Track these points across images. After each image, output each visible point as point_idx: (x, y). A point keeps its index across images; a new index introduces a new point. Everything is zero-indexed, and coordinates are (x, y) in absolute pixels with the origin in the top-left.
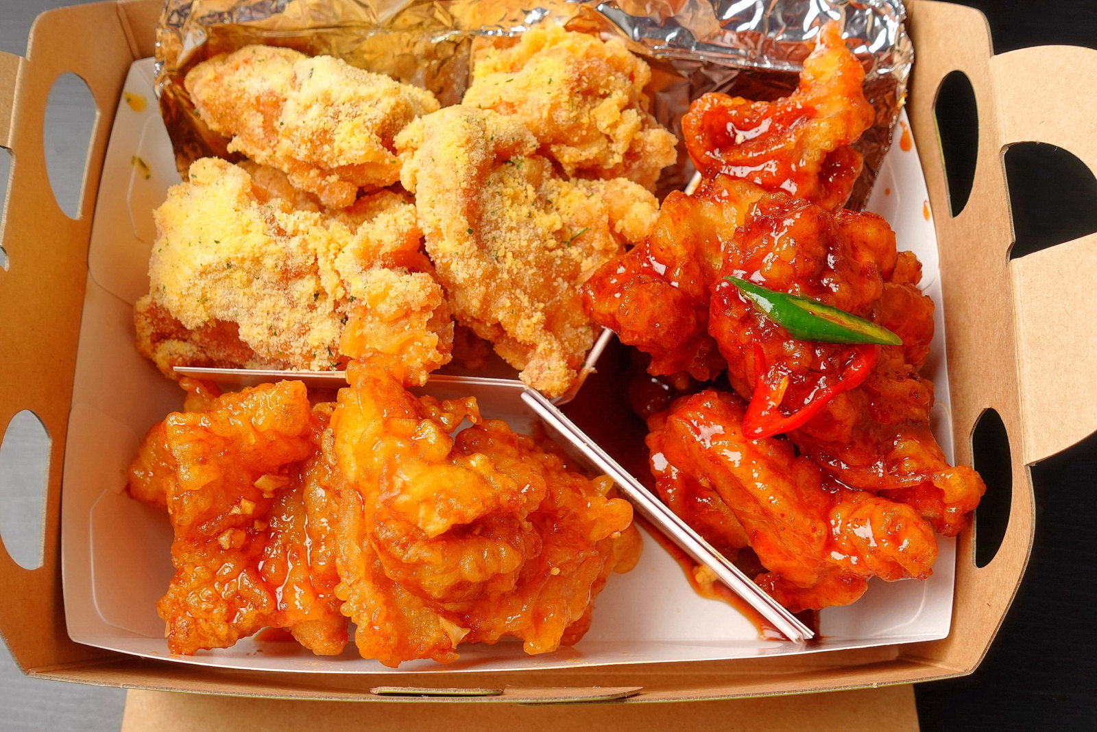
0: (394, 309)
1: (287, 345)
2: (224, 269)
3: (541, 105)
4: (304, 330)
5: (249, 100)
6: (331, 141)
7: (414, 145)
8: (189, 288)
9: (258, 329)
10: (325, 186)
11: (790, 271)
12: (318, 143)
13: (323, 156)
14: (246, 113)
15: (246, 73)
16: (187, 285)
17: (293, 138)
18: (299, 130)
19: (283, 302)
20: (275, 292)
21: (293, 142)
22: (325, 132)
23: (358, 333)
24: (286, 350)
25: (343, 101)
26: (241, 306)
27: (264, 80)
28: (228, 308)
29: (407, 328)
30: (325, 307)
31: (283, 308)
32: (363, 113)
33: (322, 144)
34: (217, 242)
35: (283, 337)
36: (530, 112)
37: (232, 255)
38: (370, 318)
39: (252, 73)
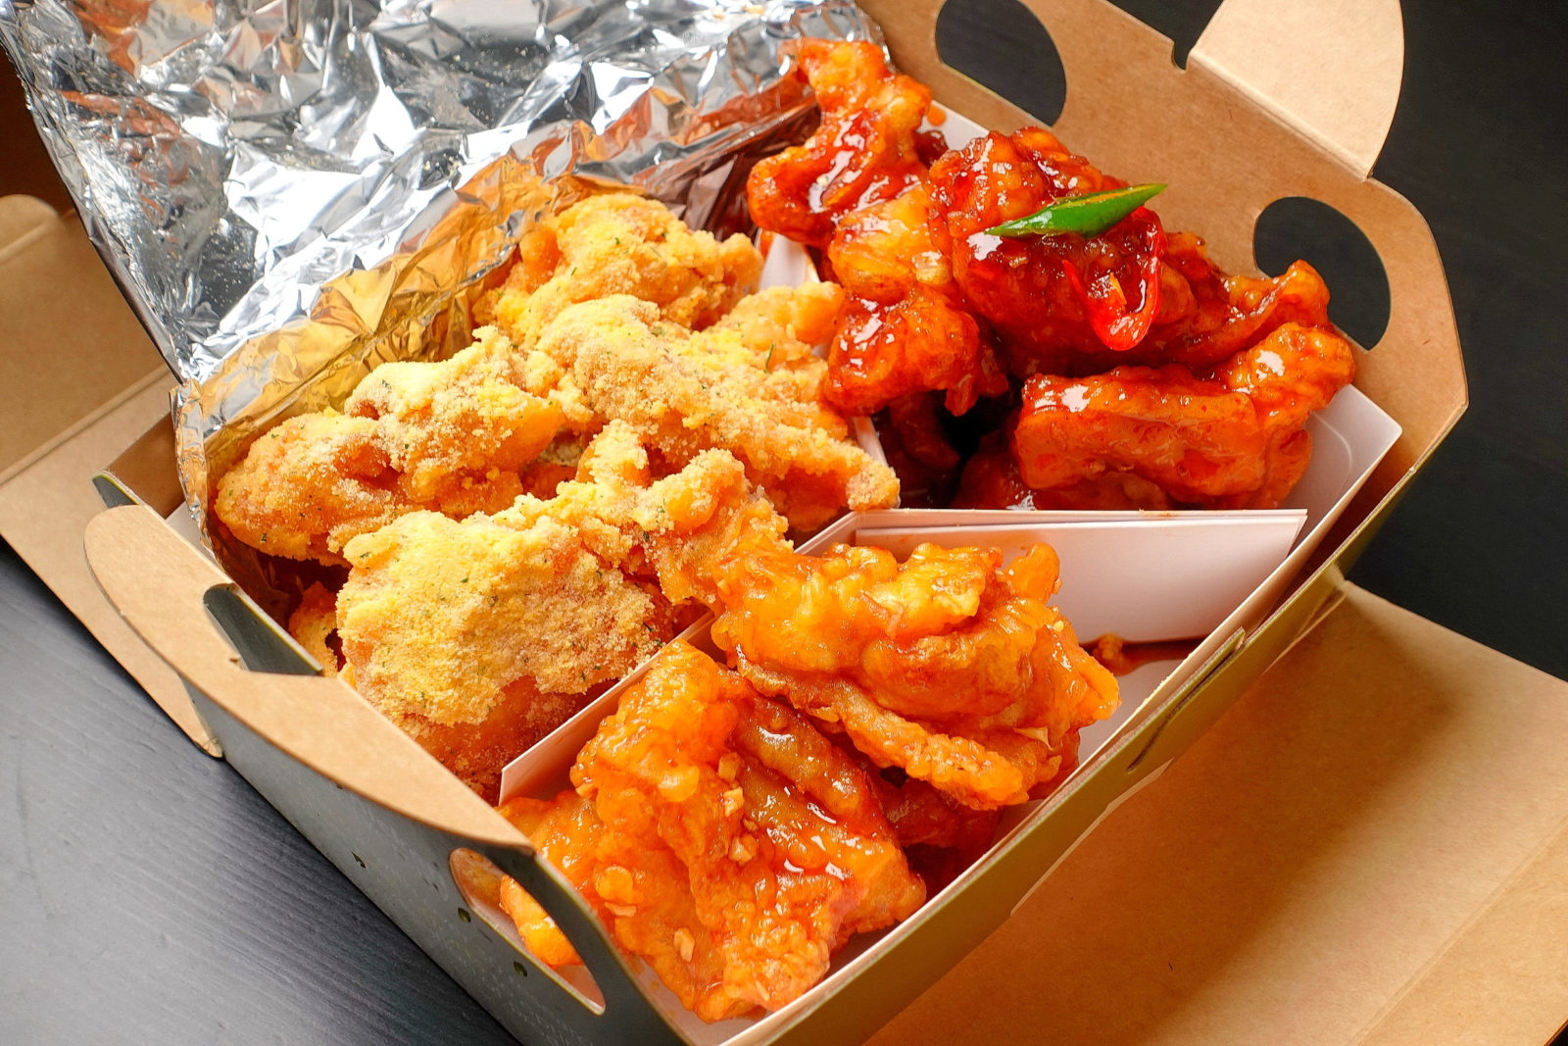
0: (709, 499)
1: (601, 651)
2: (492, 606)
3: (625, 271)
4: (609, 624)
5: (327, 469)
6: (479, 422)
7: (551, 378)
8: (459, 667)
9: (563, 656)
10: (490, 488)
11: (1027, 195)
12: (464, 434)
13: (478, 445)
14: (334, 488)
15: (300, 448)
16: (457, 663)
17: (430, 451)
18: (436, 437)
19: (572, 604)
20: (556, 598)
21: (432, 456)
22: (465, 415)
23: (679, 566)
24: (602, 660)
25: (456, 375)
26: (527, 643)
27: (327, 440)
28: (513, 661)
29: (731, 513)
30: (614, 579)
31: (574, 610)
32: (486, 374)
33: (469, 433)
34: (465, 581)
35: (593, 647)
36: (618, 288)
37: (496, 579)
38: (679, 541)
39: (307, 443)
